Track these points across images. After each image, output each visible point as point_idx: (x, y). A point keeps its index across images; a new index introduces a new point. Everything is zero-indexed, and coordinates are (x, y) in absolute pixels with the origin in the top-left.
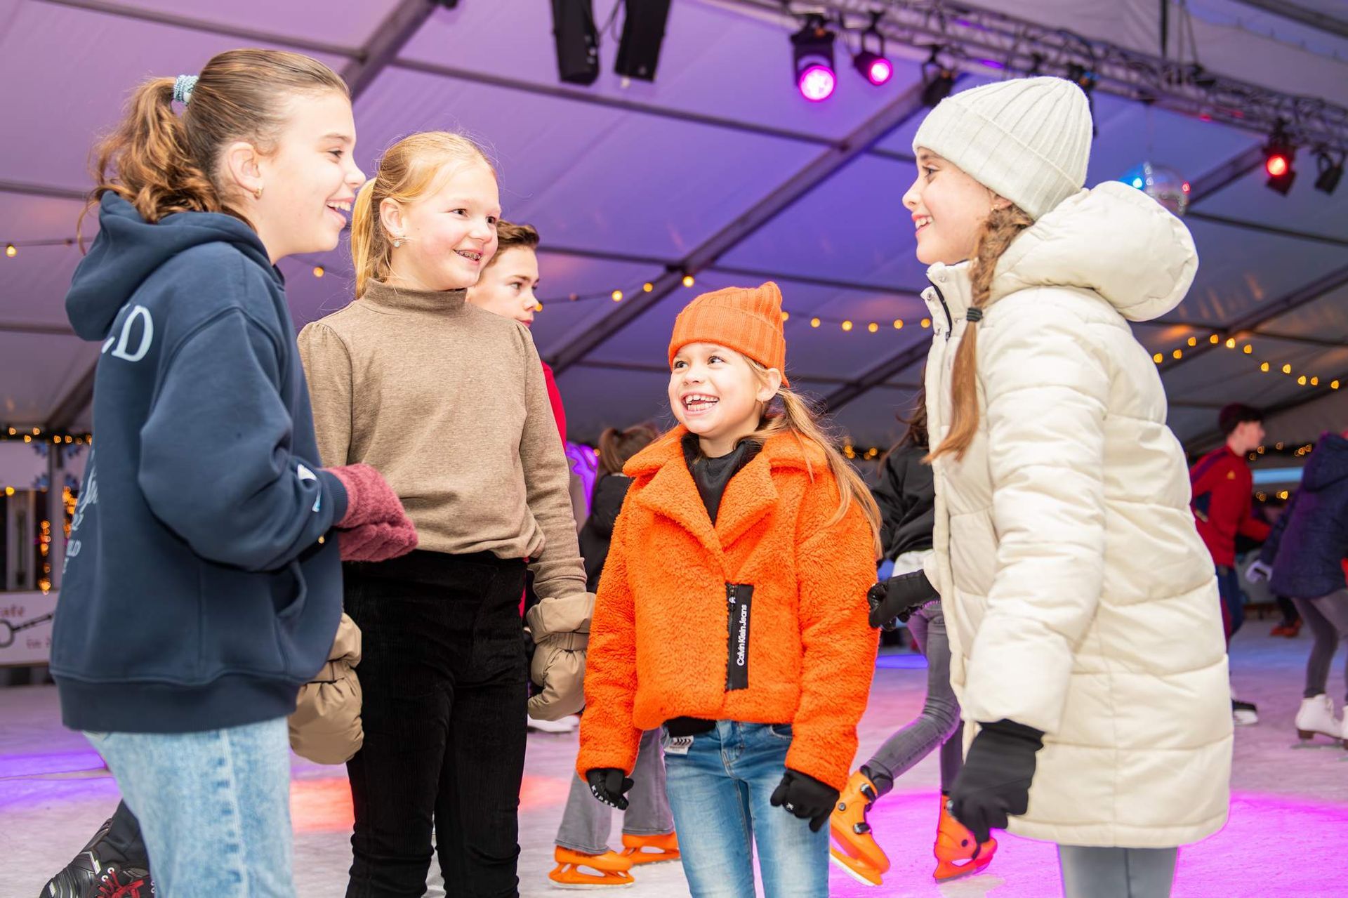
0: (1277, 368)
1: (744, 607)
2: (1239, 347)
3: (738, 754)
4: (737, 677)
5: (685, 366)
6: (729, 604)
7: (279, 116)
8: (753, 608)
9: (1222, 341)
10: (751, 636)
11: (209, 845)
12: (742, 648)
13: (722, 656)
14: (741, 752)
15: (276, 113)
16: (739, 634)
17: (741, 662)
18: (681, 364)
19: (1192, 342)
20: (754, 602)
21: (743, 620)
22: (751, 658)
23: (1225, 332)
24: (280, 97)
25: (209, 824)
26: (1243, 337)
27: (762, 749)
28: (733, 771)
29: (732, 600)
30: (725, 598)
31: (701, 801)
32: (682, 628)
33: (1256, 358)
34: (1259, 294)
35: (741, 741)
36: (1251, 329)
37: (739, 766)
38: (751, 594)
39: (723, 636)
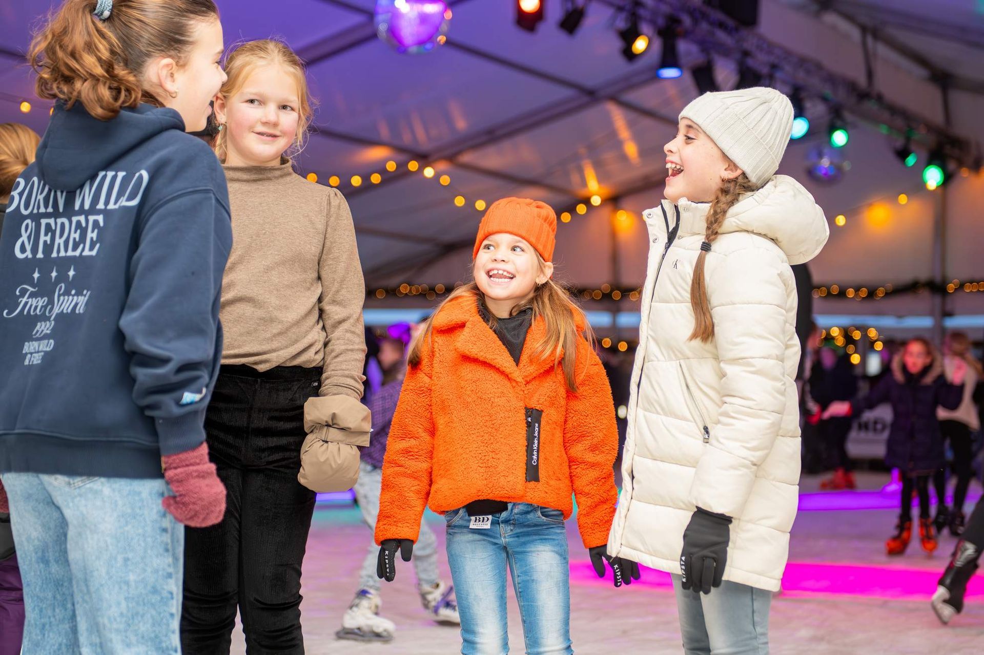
0: (470, 203)
1: (537, 425)
2: (437, 176)
3: (512, 528)
4: (532, 474)
5: (492, 248)
6: (528, 423)
7: (191, 39)
8: (542, 426)
9: (421, 169)
10: (540, 445)
11: (156, 571)
12: (535, 453)
13: (523, 457)
14: (514, 527)
15: (189, 36)
16: (534, 443)
17: (534, 462)
18: (488, 247)
19: (391, 166)
20: (543, 423)
21: (536, 434)
22: (541, 461)
23: (425, 159)
24: (191, 25)
25: (157, 556)
26: (442, 166)
27: (529, 526)
28: (507, 540)
29: (529, 420)
30: (525, 418)
31: (482, 558)
32: (496, 437)
33: (452, 190)
34: (461, 124)
35: (513, 520)
36: (451, 158)
37: (511, 536)
38: (540, 416)
39: (524, 444)
